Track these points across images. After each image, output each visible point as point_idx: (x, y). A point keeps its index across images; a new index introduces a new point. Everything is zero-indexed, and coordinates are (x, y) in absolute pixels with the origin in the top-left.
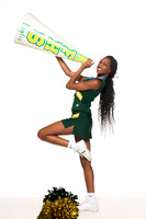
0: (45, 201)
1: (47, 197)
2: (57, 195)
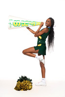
0: (18, 81)
1: (19, 80)
2: (23, 79)
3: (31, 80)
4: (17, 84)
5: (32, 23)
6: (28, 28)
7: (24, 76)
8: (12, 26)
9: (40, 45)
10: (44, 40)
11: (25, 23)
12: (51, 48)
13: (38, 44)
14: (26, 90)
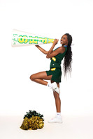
0: (24, 118)
1: (26, 116)
2: (32, 114)
3: (42, 116)
4: (24, 122)
5: (43, 40)
6: (38, 46)
7: (32, 110)
8: (17, 43)
9: (54, 69)
10: (58, 62)
11: (34, 39)
12: (68, 73)
13: (51, 68)
14: (36, 129)
